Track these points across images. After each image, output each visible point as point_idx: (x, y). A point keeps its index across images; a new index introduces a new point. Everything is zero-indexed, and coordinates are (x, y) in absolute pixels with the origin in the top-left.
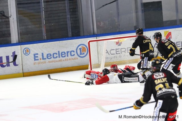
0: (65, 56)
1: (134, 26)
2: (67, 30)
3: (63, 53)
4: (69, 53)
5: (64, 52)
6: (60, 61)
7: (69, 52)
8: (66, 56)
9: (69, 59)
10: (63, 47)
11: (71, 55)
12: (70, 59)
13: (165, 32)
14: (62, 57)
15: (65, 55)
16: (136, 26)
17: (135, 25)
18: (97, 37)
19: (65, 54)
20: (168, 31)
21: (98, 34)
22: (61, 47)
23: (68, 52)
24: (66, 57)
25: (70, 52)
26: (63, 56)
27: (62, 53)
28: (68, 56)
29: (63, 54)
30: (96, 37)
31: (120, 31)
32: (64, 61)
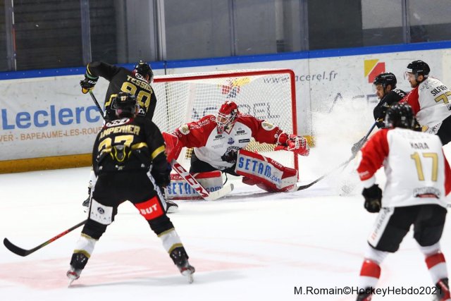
0: (70, 122)
1: (278, 41)
2: (80, 44)
3: (66, 113)
4: (83, 114)
5: (69, 110)
6: (55, 135)
7: (83, 109)
8: (75, 121)
9: (81, 130)
10: (65, 94)
11: (89, 119)
12: (84, 131)
13: (366, 62)
14: (63, 123)
15: (71, 118)
16: (282, 41)
17: (279, 37)
18: (168, 70)
19: (71, 114)
20: (377, 60)
21: (170, 62)
22: (60, 93)
23: (79, 111)
24: (74, 125)
25: (85, 109)
26: (65, 120)
27: (62, 111)
28: (78, 121)
29: (65, 116)
30: (165, 67)
31: (237, 53)
32: (66, 135)
